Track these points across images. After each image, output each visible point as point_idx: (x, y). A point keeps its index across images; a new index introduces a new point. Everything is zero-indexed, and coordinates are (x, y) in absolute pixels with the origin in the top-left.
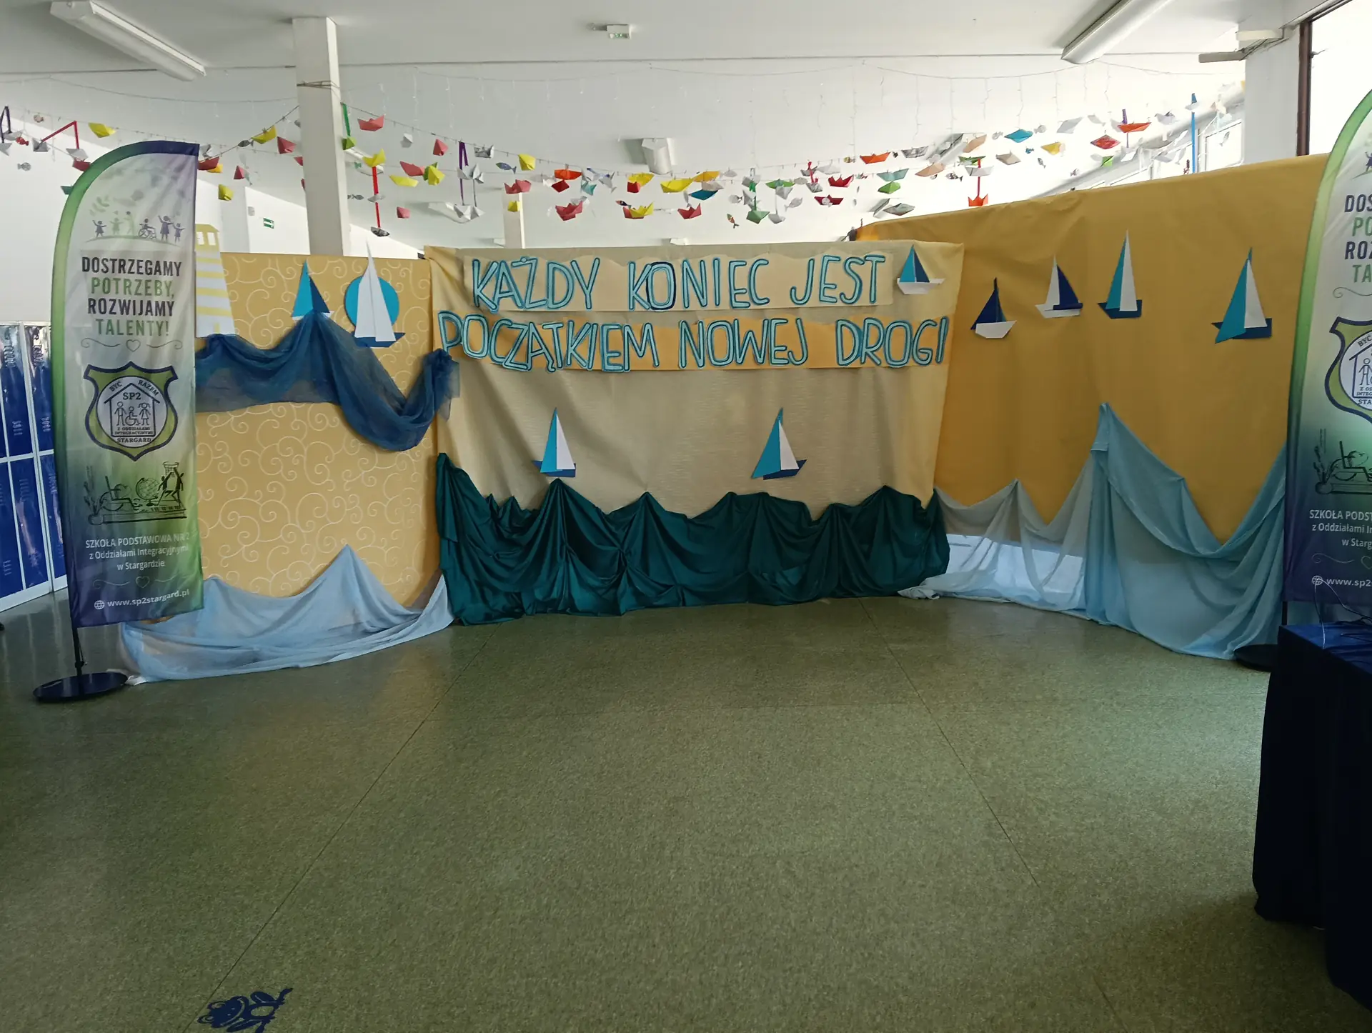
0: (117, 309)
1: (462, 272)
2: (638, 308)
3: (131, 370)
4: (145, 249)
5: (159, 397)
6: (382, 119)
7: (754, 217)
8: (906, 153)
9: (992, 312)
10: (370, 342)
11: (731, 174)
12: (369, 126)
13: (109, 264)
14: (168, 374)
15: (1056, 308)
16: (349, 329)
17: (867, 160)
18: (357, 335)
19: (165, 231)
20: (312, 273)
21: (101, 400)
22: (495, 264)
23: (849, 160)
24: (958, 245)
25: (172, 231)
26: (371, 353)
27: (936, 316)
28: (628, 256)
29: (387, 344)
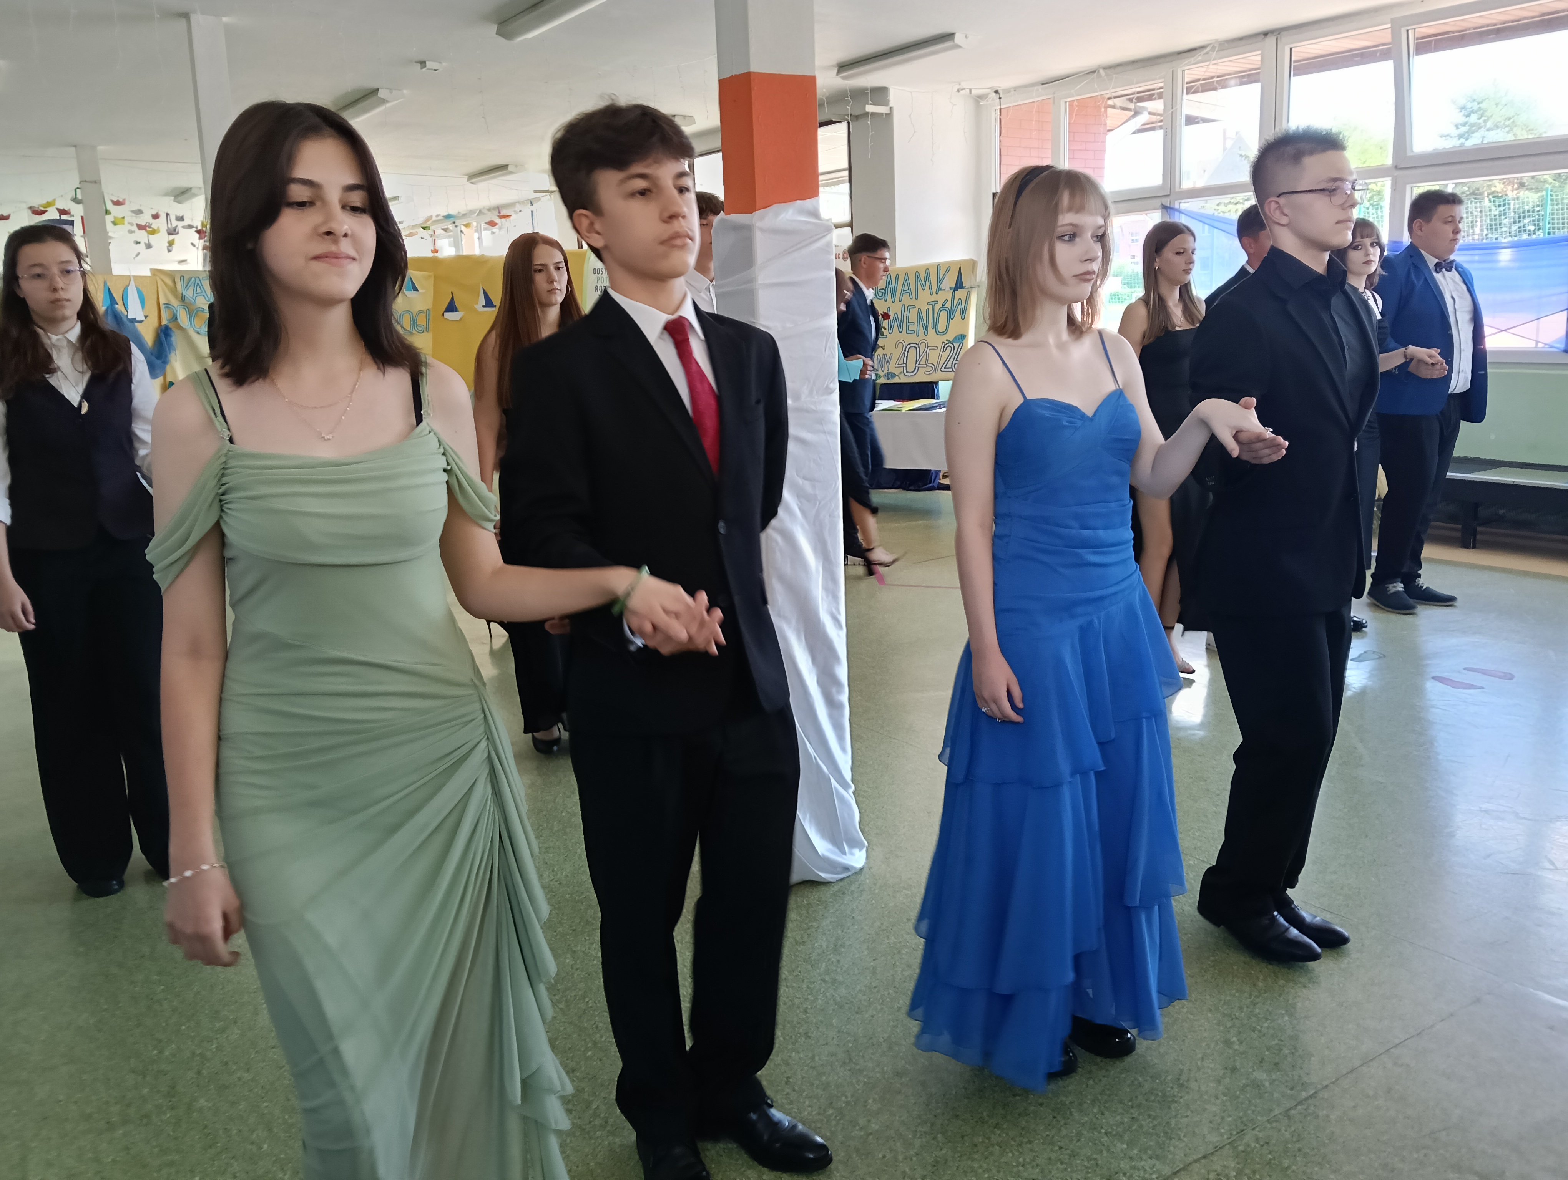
1: (174, 282)
6: (124, 200)
9: (451, 307)
10: (133, 321)
12: (117, 203)
15: (483, 306)
16: (125, 313)
18: (129, 317)
20: (109, 285)
22: (193, 279)
24: (431, 274)
26: (134, 327)
27: (424, 308)
29: (141, 322)
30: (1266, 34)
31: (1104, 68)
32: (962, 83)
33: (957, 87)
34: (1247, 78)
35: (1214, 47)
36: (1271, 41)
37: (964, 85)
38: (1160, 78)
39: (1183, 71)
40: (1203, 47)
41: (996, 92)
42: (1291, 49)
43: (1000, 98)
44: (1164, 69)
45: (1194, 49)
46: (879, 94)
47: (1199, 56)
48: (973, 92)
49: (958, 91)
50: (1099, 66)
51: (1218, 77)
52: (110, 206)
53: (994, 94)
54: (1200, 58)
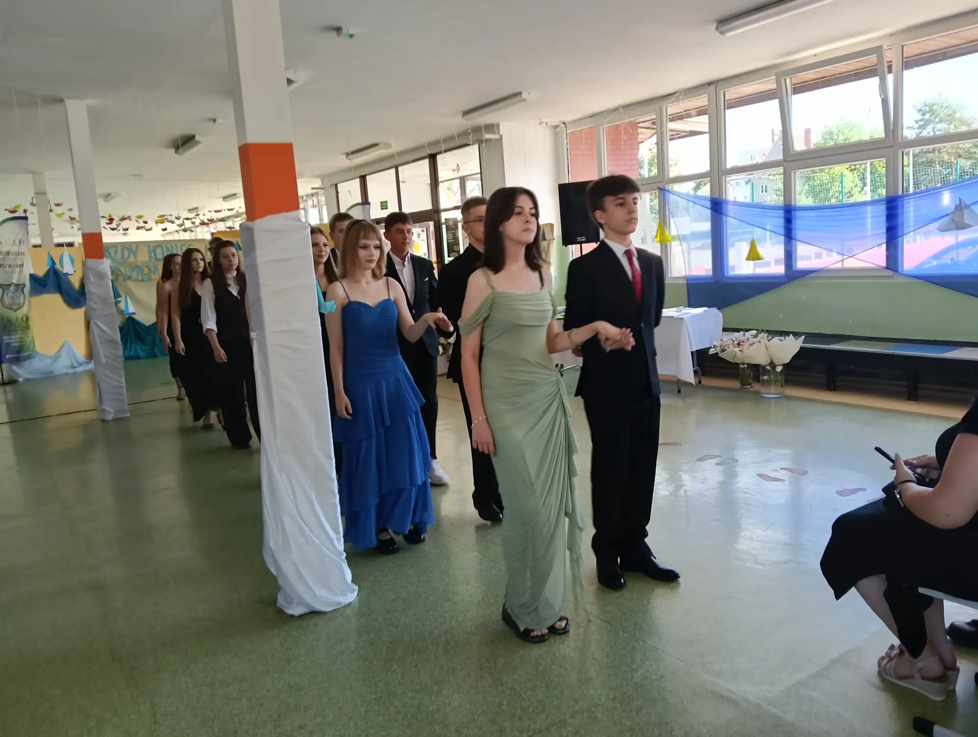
0: (8, 266)
2: (152, 260)
3: (12, 285)
4: (15, 249)
5: (21, 293)
6: (62, 203)
7: (185, 230)
8: (228, 210)
10: (67, 274)
11: (171, 215)
12: (57, 205)
13: (4, 253)
14: (23, 286)
16: (61, 270)
17: (216, 211)
18: (64, 272)
19: (20, 242)
20: (51, 253)
21: (5, 294)
23: (210, 211)
25: (22, 243)
26: (68, 279)
28: (147, 244)
29: (72, 274)
30: (709, 84)
31: (623, 107)
32: (542, 119)
33: (538, 122)
34: (701, 112)
35: (681, 93)
36: (713, 88)
38: (653, 112)
39: (667, 107)
40: (675, 93)
41: (564, 123)
42: (724, 92)
43: (566, 127)
44: (656, 106)
45: (672, 94)
46: (492, 128)
47: (673, 98)
48: (548, 124)
49: (540, 124)
50: (621, 105)
51: (684, 112)
52: (53, 207)
53: (563, 125)
54: (674, 99)
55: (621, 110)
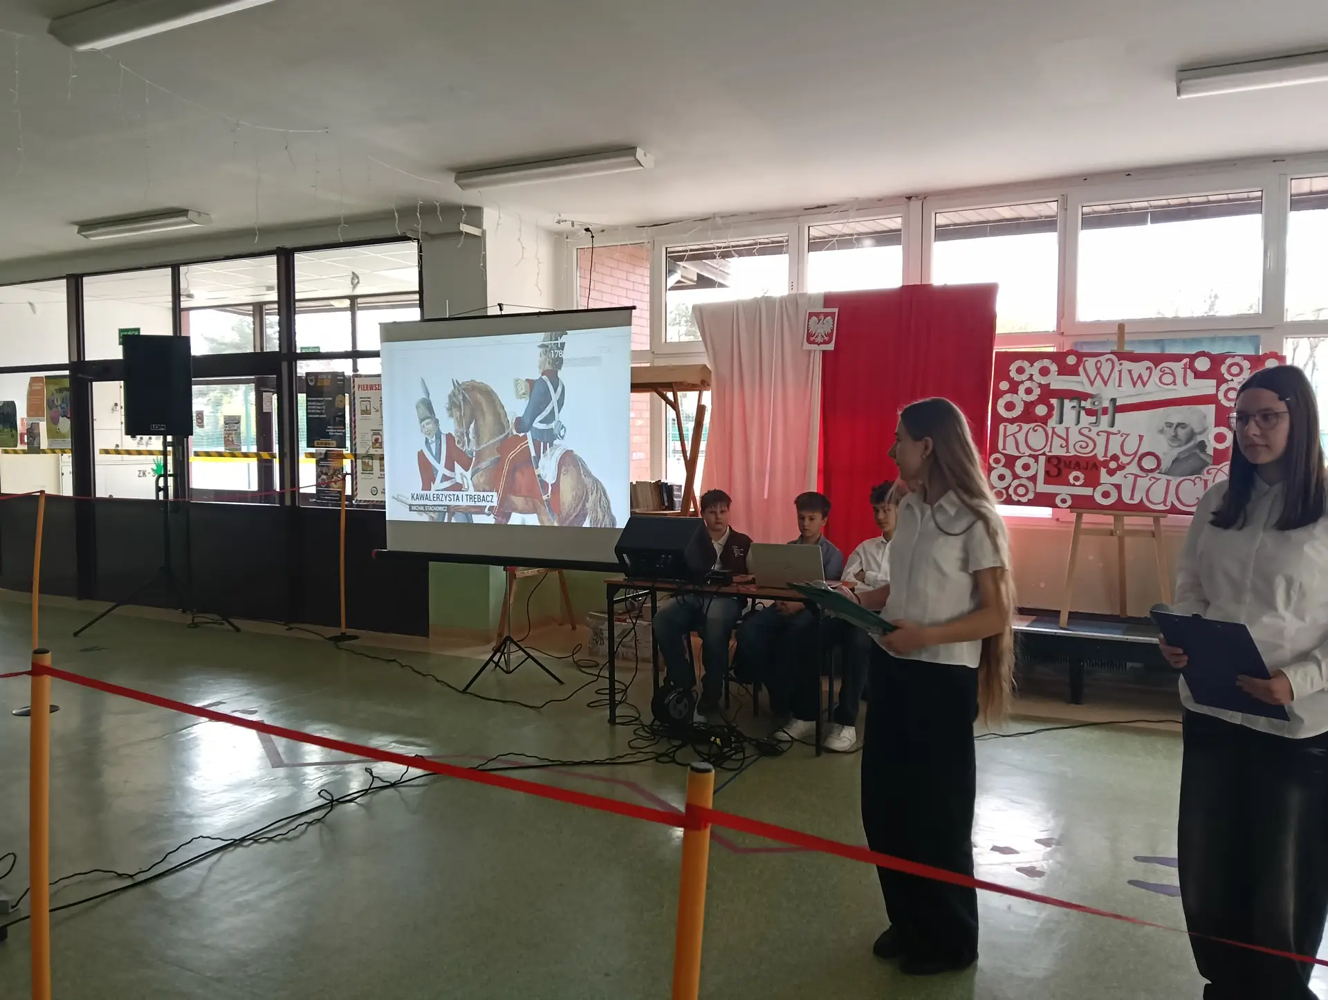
30: (910, 197)
31: (722, 217)
32: (562, 215)
33: (558, 218)
35: (848, 206)
36: (915, 204)
37: (563, 217)
38: (784, 232)
39: (808, 226)
40: (833, 205)
41: (587, 230)
42: (937, 213)
43: (593, 237)
44: (788, 224)
45: (825, 206)
46: (474, 214)
47: (829, 213)
49: (559, 222)
50: (714, 214)
53: (584, 230)
54: (829, 216)
55: (719, 220)
